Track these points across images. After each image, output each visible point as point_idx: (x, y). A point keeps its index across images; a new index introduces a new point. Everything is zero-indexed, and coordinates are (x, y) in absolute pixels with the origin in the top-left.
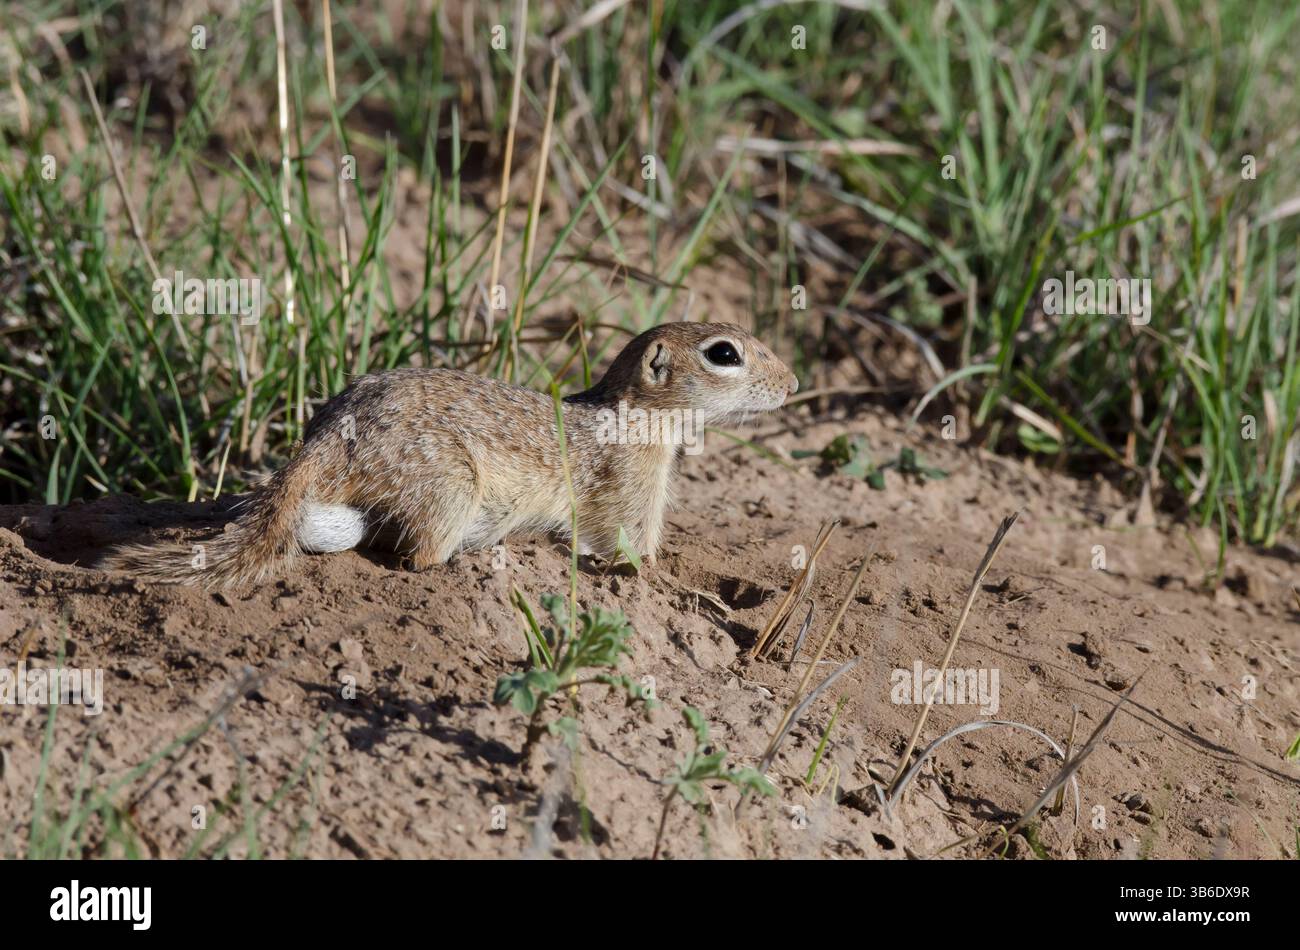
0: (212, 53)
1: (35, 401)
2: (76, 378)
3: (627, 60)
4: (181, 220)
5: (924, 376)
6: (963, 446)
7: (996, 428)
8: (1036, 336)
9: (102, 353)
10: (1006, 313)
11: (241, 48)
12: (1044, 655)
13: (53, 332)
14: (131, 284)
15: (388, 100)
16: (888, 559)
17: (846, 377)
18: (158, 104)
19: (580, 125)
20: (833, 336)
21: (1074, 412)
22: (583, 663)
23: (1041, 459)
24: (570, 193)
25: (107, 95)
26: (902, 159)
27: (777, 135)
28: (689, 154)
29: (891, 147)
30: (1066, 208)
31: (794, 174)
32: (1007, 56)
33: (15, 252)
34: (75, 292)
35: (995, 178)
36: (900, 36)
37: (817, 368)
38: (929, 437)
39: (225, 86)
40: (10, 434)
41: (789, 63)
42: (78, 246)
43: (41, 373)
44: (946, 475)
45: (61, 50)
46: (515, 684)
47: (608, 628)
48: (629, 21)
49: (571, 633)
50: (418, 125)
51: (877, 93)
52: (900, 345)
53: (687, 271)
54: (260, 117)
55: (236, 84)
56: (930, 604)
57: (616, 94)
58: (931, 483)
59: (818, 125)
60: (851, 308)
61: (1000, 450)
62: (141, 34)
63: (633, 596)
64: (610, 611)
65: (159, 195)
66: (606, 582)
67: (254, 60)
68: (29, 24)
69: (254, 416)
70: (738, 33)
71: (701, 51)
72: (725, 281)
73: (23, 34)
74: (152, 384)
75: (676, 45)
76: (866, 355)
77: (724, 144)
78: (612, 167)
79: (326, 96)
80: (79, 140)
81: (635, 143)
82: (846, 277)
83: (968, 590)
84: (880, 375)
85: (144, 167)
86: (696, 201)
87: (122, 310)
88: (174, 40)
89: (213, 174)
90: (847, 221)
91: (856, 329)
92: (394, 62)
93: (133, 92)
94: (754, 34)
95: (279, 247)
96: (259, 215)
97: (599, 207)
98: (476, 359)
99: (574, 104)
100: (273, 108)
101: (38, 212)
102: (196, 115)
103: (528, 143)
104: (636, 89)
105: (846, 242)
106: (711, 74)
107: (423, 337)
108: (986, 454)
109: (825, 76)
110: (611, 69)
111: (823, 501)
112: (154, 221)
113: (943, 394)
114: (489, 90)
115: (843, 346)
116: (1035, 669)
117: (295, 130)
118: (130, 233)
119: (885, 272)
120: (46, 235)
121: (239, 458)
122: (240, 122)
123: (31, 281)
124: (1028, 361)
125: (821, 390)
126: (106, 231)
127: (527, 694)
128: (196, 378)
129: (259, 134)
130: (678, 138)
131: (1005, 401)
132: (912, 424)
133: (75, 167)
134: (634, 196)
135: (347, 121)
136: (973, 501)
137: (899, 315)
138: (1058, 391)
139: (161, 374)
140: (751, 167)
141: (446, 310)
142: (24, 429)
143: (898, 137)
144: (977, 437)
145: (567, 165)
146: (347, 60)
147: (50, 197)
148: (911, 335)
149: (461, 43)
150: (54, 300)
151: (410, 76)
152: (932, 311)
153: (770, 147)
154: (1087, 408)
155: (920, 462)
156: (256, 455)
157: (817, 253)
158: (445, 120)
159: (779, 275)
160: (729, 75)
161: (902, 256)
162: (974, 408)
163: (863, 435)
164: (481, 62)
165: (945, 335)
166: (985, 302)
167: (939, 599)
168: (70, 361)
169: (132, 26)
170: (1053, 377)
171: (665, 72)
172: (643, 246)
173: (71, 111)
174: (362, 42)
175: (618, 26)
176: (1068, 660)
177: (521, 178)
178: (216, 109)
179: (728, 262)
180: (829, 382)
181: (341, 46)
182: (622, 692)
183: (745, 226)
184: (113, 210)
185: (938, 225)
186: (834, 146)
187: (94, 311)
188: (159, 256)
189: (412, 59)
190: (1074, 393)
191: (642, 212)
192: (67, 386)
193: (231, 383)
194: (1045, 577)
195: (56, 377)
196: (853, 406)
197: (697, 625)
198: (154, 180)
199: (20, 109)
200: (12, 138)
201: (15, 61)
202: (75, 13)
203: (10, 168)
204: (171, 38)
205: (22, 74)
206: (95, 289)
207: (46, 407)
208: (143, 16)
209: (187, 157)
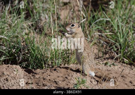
0: (45, 25)
2: (32, 57)
3: (85, 25)
4: (43, 42)
5: (115, 56)
6: (119, 62)
7: (122, 60)
8: (126, 52)
9: (35, 55)
10: (123, 49)
11: (48, 25)
12: (127, 83)
13: (30, 53)
14: (38, 48)
15: (62, 30)
16: (112, 74)
17: (107, 56)
18: (40, 31)
20: (106, 52)
21: (130, 59)
22: (82, 84)
23: (126, 64)
25: (35, 29)
26: (113, 35)
28: (92, 35)
30: (129, 39)
31: (102, 36)
32: (123, 25)
33: (26, 45)
34: (33, 49)
35: (122, 36)
36: (112, 23)
37: (104, 55)
38: (115, 62)
40: (26, 63)
41: (101, 26)
42: (32, 44)
43: (29, 57)
45: (31, 26)
47: (84, 81)
48: (86, 22)
49: (81, 81)
51: (110, 29)
52: (113, 53)
53: (92, 46)
54: (50, 32)
55: (48, 28)
56: (116, 78)
57: (85, 29)
58: (116, 66)
59: (104, 32)
60: (108, 49)
62: (39, 24)
63: (87, 77)
64: (84, 79)
65: (40, 39)
66: (84, 76)
67: (49, 26)
68: (27, 23)
69: (50, 60)
70: (96, 23)
71: (93, 24)
72: (95, 47)
73: (27, 24)
74: (40, 58)
75: (90, 24)
76: (109, 54)
77: (95, 34)
79: (56, 30)
80: (33, 34)
81: (86, 33)
82: (107, 46)
83: (119, 76)
84: (111, 56)
85: (39, 36)
86: (92, 39)
87: (37, 50)
88: (42, 24)
89: (46, 37)
90: (107, 41)
91: (108, 51)
92: (63, 26)
93: (38, 29)
94: (98, 23)
96: (50, 41)
98: (71, 55)
100: (51, 31)
101: (29, 41)
102: (44, 32)
104: (86, 28)
105: (107, 43)
106: (94, 27)
107: (66, 53)
108: (121, 63)
109: (105, 27)
110: (84, 27)
111: (105, 68)
112: (40, 42)
113: (117, 57)
115: (107, 53)
116: (126, 84)
117: (54, 33)
118: (38, 43)
119: (111, 46)
120: (29, 43)
121: (48, 65)
122: (48, 32)
123: (28, 48)
124: (125, 54)
125: (105, 57)
126: (35, 43)
127: (76, 87)
128: (44, 57)
129: (50, 33)
130: (91, 33)
131: (123, 58)
132: (114, 60)
133: (32, 37)
135: (58, 32)
136: (120, 68)
137: (112, 50)
138: (128, 57)
139: (41, 57)
140: (98, 36)
141: (68, 50)
143: (112, 32)
144: (120, 61)
146: (58, 26)
147: (30, 39)
148: (113, 52)
150: (30, 50)
152: (116, 49)
153: (100, 34)
154: (131, 59)
155: (115, 64)
156: (50, 64)
157: (104, 44)
159: (101, 46)
160: (96, 27)
161: (113, 44)
162: (120, 59)
163: (109, 61)
165: (117, 52)
166: (121, 48)
167: (117, 77)
168: (32, 56)
169: (38, 23)
170: (128, 56)
171: (89, 27)
173: (32, 31)
174: (60, 24)
175: (85, 22)
176: (129, 83)
178: (46, 31)
179: (96, 45)
180: (106, 56)
182: (86, 87)
183: (97, 41)
184: (36, 41)
185: (116, 41)
186: (106, 34)
187: (34, 51)
188: (40, 45)
189: (65, 26)
190: (130, 57)
191: (87, 40)
192: (32, 58)
193: (48, 57)
194: (127, 75)
196: (108, 59)
197: (93, 80)
198: (40, 38)
199: (27, 31)
200: (26, 34)
201: (26, 27)
202: (32, 22)
203: (26, 37)
204: (41, 24)
205: (27, 28)
206: (34, 48)
207: (29, 60)
208: (39, 22)
209: (43, 35)
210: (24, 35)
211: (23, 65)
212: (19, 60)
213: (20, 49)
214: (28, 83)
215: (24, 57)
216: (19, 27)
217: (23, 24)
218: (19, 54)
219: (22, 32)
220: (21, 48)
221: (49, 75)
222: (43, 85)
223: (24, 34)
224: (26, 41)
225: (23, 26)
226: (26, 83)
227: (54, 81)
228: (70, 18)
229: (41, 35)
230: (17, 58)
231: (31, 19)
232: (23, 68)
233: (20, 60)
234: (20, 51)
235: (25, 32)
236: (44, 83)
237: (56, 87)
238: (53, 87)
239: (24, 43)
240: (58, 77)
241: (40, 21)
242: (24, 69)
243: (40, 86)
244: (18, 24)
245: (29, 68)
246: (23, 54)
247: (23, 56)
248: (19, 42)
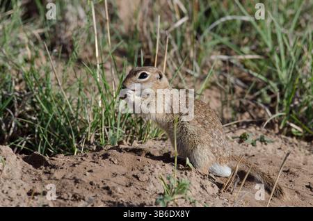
0: (78, 37)
1: (34, 129)
2: (44, 122)
3: (187, 36)
4: (71, 81)
5: (266, 116)
6: (277, 134)
7: (286, 129)
8: (295, 105)
9: (51, 116)
10: (287, 99)
11: (86, 36)
12: (299, 188)
13: (38, 111)
14: (58, 98)
15: (124, 48)
17: (246, 117)
18: (65, 51)
19: (175, 53)
20: (242, 106)
21: (306, 125)
22: (178, 193)
23: (298, 137)
24: (173, 71)
25: (51, 49)
26: (259, 60)
27: (227, 54)
28: (204, 60)
29: (256, 57)
30: (303, 71)
31: (231, 64)
32: (287, 32)
33: (28, 90)
34: (45, 101)
35: (284, 64)
36: (258, 28)
37: (238, 115)
38: (268, 132)
39: (82, 46)
40: (28, 138)
41: (229, 35)
42: (44, 88)
43: (36, 122)
44: (272, 142)
45: (39, 37)
46: (161, 199)
47: (184, 184)
48: (187, 25)
49: (175, 185)
50: (132, 54)
51: (252, 43)
52: (260, 108)
53: (203, 90)
54: (91, 53)
55: (85, 45)
57: (184, 45)
58: (269, 144)
59: (237, 51)
60: (247, 99)
61: (287, 135)
62: (60, 33)
63: (191, 176)
64: (185, 180)
65: (65, 75)
66: (184, 172)
67: (89, 38)
68: (30, 31)
69: (91, 131)
70: (216, 28)
71: (206, 32)
72: (214, 93)
73: (29, 34)
74: (64, 124)
75: (200, 31)
76: (251, 111)
77: (213, 57)
78: (183, 64)
79: (108, 48)
80: (44, 61)
81: (189, 58)
82: (245, 91)
83: (279, 172)
84: (255, 117)
85: (61, 66)
86: (205, 72)
87: (56, 105)
88: (69, 34)
89: (79, 69)
90: (245, 77)
91: (248, 105)
92: (126, 38)
93: (58, 48)
94: (220, 28)
95: (97, 87)
96: (91, 80)
97: (180, 75)
99: (173, 48)
100: (94, 51)
101: (34, 80)
102: (74, 53)
103: (161, 58)
104: (189, 43)
105: (247, 82)
106: (209, 39)
108: (283, 136)
109: (239, 38)
110: (183, 39)
111: (240, 150)
112: (64, 81)
113: (271, 121)
114: (151, 44)
115: (245, 109)
116: (297, 192)
117: (101, 56)
118: (58, 85)
119: (255, 89)
120: (36, 86)
121: (88, 143)
122: (86, 55)
123: (32, 98)
124: (294, 112)
125: (239, 121)
126: (52, 85)
127: (163, 202)
128: (76, 122)
129: (91, 58)
130: (201, 56)
131: (288, 122)
132: (263, 129)
133: (43, 68)
134: (189, 71)
135: (113, 54)
136: (280, 149)
137: (259, 100)
138: (302, 119)
139: (67, 121)
140: (220, 63)
142: (31, 136)
143: (258, 54)
144: (281, 132)
145: (172, 64)
146: (114, 38)
147: (37, 76)
148: (262, 106)
149: (143, 32)
150: (38, 103)
151: (130, 42)
152: (268, 99)
153: (225, 58)
154: (309, 123)
155: (265, 139)
156: (92, 142)
157: (237, 85)
158: (139, 53)
159: (228, 91)
160: (214, 39)
161: (260, 85)
162: (279, 124)
163: (250, 132)
164: (149, 37)
165: (271, 105)
166: (282, 97)
168: (43, 119)
169: (57, 31)
170: (300, 116)
171: (197, 38)
172: (192, 84)
173: (42, 53)
174: (117, 33)
175: (184, 26)
176: (305, 189)
177: (160, 67)
178: (79, 51)
179: (214, 88)
180: (241, 119)
181: (112, 34)
182: (188, 200)
183: (219, 78)
184: (53, 79)
185: (269, 77)
186: (241, 57)
188: (65, 90)
189: (131, 37)
190: (306, 120)
191: (191, 75)
192: (42, 125)
193: (86, 123)
194: (299, 168)
195: (39, 123)
196: (248, 124)
197: (208, 183)
198: (64, 71)
199: (28, 53)
200: (26, 61)
201: (27, 41)
202: (42, 27)
203: (26, 69)
204: (66, 35)
205: (29, 44)
206: (49, 100)
207: (37, 131)
208: (60, 28)
209: (72, 64)
210: (22, 65)
211: (18, 145)
212: (8, 131)
213: (12, 102)
214: (35, 191)
215: (22, 122)
216: (8, 42)
217: (18, 33)
218: (10, 114)
219: (16, 55)
220: (13, 98)
221: (91, 171)
222: (74, 196)
223: (20, 60)
224: (26, 80)
225: (19, 39)
226: (29, 194)
227: (102, 186)
228: (146, 16)
229: (67, 63)
230: (3, 126)
231: (39, 18)
232: (20, 154)
233: (11, 131)
234: (11, 106)
235: (25, 55)
236: (76, 191)
237: (109, 202)
238: (100, 202)
239: (21, 84)
240: (115, 175)
241: (63, 25)
242: (24, 155)
243: (65, 200)
244: (5, 35)
245: (35, 152)
246: (20, 116)
247: (20, 119)
248: (7, 83)
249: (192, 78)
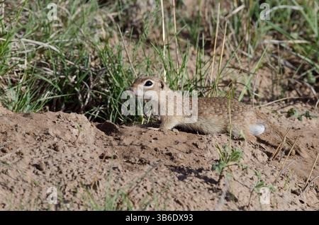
0: (147, 20)
1: (107, 100)
2: (116, 95)
3: (243, 22)
4: (140, 59)
5: (311, 94)
11: (155, 19)
13: (111, 85)
14: (129, 73)
15: (188, 31)
16: (303, 137)
17: (293, 95)
18: (135, 32)
19: (232, 36)
20: (290, 85)
22: (232, 161)
24: (230, 53)
25: (123, 30)
26: (307, 44)
27: (278, 39)
28: (257, 43)
29: (304, 42)
31: (281, 48)
33: (102, 66)
34: (116, 76)
36: (306, 16)
37: (287, 92)
38: (312, 108)
39: (151, 27)
40: (101, 108)
41: (280, 22)
42: (117, 65)
43: (108, 94)
44: (316, 117)
45: (113, 20)
46: (216, 165)
47: (238, 153)
48: (244, 13)
49: (230, 153)
50: (195, 37)
51: (301, 29)
52: (306, 87)
53: (256, 70)
54: (159, 35)
55: (153, 27)
56: (312, 147)
57: (240, 29)
58: (313, 119)
59: (287, 36)
60: (294, 79)
62: (131, 16)
63: (244, 145)
64: (238, 149)
65: (135, 53)
66: (238, 142)
67: (157, 22)
68: (105, 13)
72: (266, 73)
73: (104, 16)
75: (254, 18)
76: (298, 89)
77: (266, 41)
78: (239, 47)
79: (174, 30)
80: (117, 41)
81: (245, 41)
82: (294, 72)
84: (301, 94)
85: (132, 46)
86: (259, 54)
87: (127, 79)
89: (148, 48)
90: (293, 59)
91: (296, 84)
92: (189, 22)
93: (129, 29)
95: (163, 64)
96: (158, 58)
97: (236, 55)
98: (208, 91)
99: (231, 32)
100: (161, 33)
101: (107, 57)
102: (144, 35)
103: (220, 41)
104: (245, 28)
105: (295, 64)
106: (262, 25)
107: (196, 85)
109: (289, 25)
110: (240, 24)
111: (288, 123)
112: (134, 58)
114: (211, 28)
115: (293, 87)
117: (167, 37)
118: (129, 62)
119: (303, 70)
120: (109, 62)
122: (154, 36)
123: (106, 73)
125: (288, 98)
126: (123, 62)
127: (219, 168)
129: (158, 39)
130: (255, 40)
133: (116, 47)
134: (244, 53)
135: (178, 36)
137: (306, 80)
140: (272, 46)
141: (201, 79)
142: (104, 107)
143: (305, 39)
145: (229, 46)
146: (178, 22)
147: (110, 54)
148: (308, 85)
149: (205, 18)
150: (111, 77)
151: (193, 25)
152: (313, 79)
153: (276, 42)
155: (310, 114)
157: (287, 66)
158: (201, 36)
159: (278, 71)
160: (267, 25)
161: (307, 67)
163: (297, 108)
164: (209, 22)
165: (316, 85)
167: (314, 146)
168: (115, 92)
169: (129, 14)
171: (252, 24)
172: (247, 64)
173: (115, 33)
174: (182, 17)
175: (241, 14)
177: (218, 49)
178: (148, 33)
179: (266, 68)
180: (289, 96)
181: (177, 19)
182: (241, 167)
183: (270, 60)
184: (125, 56)
185: (315, 60)
186: (291, 41)
187: (120, 80)
188: (135, 67)
189: (194, 21)
191: (246, 57)
192: (114, 97)
195: (112, 95)
196: (295, 101)
197: (259, 152)
198: (134, 49)
199: (104, 33)
200: (102, 40)
201: (102, 22)
202: (116, 11)
203: (101, 47)
204: (138, 17)
205: (104, 25)
206: (120, 75)
207: (109, 102)
208: (132, 12)
209: (142, 44)
210: (98, 43)
211: (93, 114)
212: (84, 101)
213: (88, 76)
214: (106, 155)
215: (96, 94)
216: (86, 23)
217: (95, 15)
218: (86, 87)
219: (93, 35)
220: (89, 73)
221: (156, 139)
222: (141, 160)
223: (96, 39)
224: (101, 57)
225: (96, 20)
226: (101, 157)
227: (165, 152)
228: (207, 3)
229: (137, 43)
230: (80, 97)
231: (114, 3)
232: (94, 122)
233: (87, 102)
234: (87, 79)
235: (100, 34)
236: (142, 156)
237: (171, 166)
238: (163, 166)
239: (97, 61)
240: (177, 143)
241: (134, 9)
242: (97, 123)
243: (132, 163)
244: (83, 16)
245: (107, 121)
246: (95, 88)
247: (95, 91)
248: (84, 60)
249: (247, 59)
